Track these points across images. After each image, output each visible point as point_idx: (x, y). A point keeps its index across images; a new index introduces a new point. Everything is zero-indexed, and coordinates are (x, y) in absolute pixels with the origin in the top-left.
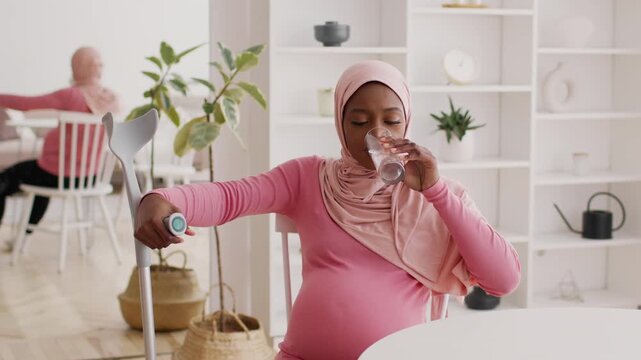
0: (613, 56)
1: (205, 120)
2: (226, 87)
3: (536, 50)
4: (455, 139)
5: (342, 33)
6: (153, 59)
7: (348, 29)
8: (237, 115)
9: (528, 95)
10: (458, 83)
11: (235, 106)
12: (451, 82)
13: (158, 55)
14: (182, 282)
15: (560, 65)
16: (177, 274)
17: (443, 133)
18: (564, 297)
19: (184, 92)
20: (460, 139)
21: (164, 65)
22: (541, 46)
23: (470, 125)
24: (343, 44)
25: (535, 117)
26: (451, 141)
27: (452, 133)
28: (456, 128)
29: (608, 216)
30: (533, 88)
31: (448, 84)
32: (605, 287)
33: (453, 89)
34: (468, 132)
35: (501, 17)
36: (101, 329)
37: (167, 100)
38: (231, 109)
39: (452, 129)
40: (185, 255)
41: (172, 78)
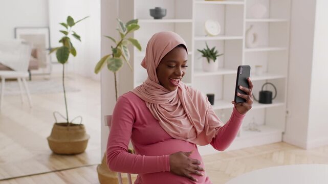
0: (269, 23)
1: (111, 56)
2: (122, 40)
3: (245, 20)
4: (212, 61)
5: (163, 13)
6: (63, 24)
7: (166, 10)
8: (128, 53)
9: (241, 40)
10: (211, 36)
11: (127, 50)
12: (208, 35)
13: (66, 22)
14: (80, 131)
15: (251, 26)
16: (77, 127)
17: (205, 59)
18: (250, 129)
19: (80, 40)
20: (214, 61)
21: (69, 27)
22: (247, 18)
23: (217, 54)
24: (163, 18)
25: (245, 50)
26: (210, 61)
27: (209, 58)
28: (211, 56)
29: (271, 93)
30: (243, 37)
31: (206, 36)
32: (265, 124)
33: (208, 38)
34: (217, 58)
35: (225, 5)
36: (40, 155)
37: (71, 44)
38: (125, 51)
39: (209, 56)
40: (82, 118)
41: (73, 33)
